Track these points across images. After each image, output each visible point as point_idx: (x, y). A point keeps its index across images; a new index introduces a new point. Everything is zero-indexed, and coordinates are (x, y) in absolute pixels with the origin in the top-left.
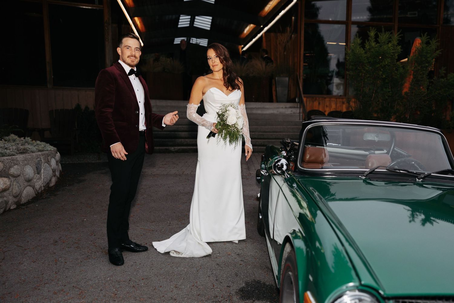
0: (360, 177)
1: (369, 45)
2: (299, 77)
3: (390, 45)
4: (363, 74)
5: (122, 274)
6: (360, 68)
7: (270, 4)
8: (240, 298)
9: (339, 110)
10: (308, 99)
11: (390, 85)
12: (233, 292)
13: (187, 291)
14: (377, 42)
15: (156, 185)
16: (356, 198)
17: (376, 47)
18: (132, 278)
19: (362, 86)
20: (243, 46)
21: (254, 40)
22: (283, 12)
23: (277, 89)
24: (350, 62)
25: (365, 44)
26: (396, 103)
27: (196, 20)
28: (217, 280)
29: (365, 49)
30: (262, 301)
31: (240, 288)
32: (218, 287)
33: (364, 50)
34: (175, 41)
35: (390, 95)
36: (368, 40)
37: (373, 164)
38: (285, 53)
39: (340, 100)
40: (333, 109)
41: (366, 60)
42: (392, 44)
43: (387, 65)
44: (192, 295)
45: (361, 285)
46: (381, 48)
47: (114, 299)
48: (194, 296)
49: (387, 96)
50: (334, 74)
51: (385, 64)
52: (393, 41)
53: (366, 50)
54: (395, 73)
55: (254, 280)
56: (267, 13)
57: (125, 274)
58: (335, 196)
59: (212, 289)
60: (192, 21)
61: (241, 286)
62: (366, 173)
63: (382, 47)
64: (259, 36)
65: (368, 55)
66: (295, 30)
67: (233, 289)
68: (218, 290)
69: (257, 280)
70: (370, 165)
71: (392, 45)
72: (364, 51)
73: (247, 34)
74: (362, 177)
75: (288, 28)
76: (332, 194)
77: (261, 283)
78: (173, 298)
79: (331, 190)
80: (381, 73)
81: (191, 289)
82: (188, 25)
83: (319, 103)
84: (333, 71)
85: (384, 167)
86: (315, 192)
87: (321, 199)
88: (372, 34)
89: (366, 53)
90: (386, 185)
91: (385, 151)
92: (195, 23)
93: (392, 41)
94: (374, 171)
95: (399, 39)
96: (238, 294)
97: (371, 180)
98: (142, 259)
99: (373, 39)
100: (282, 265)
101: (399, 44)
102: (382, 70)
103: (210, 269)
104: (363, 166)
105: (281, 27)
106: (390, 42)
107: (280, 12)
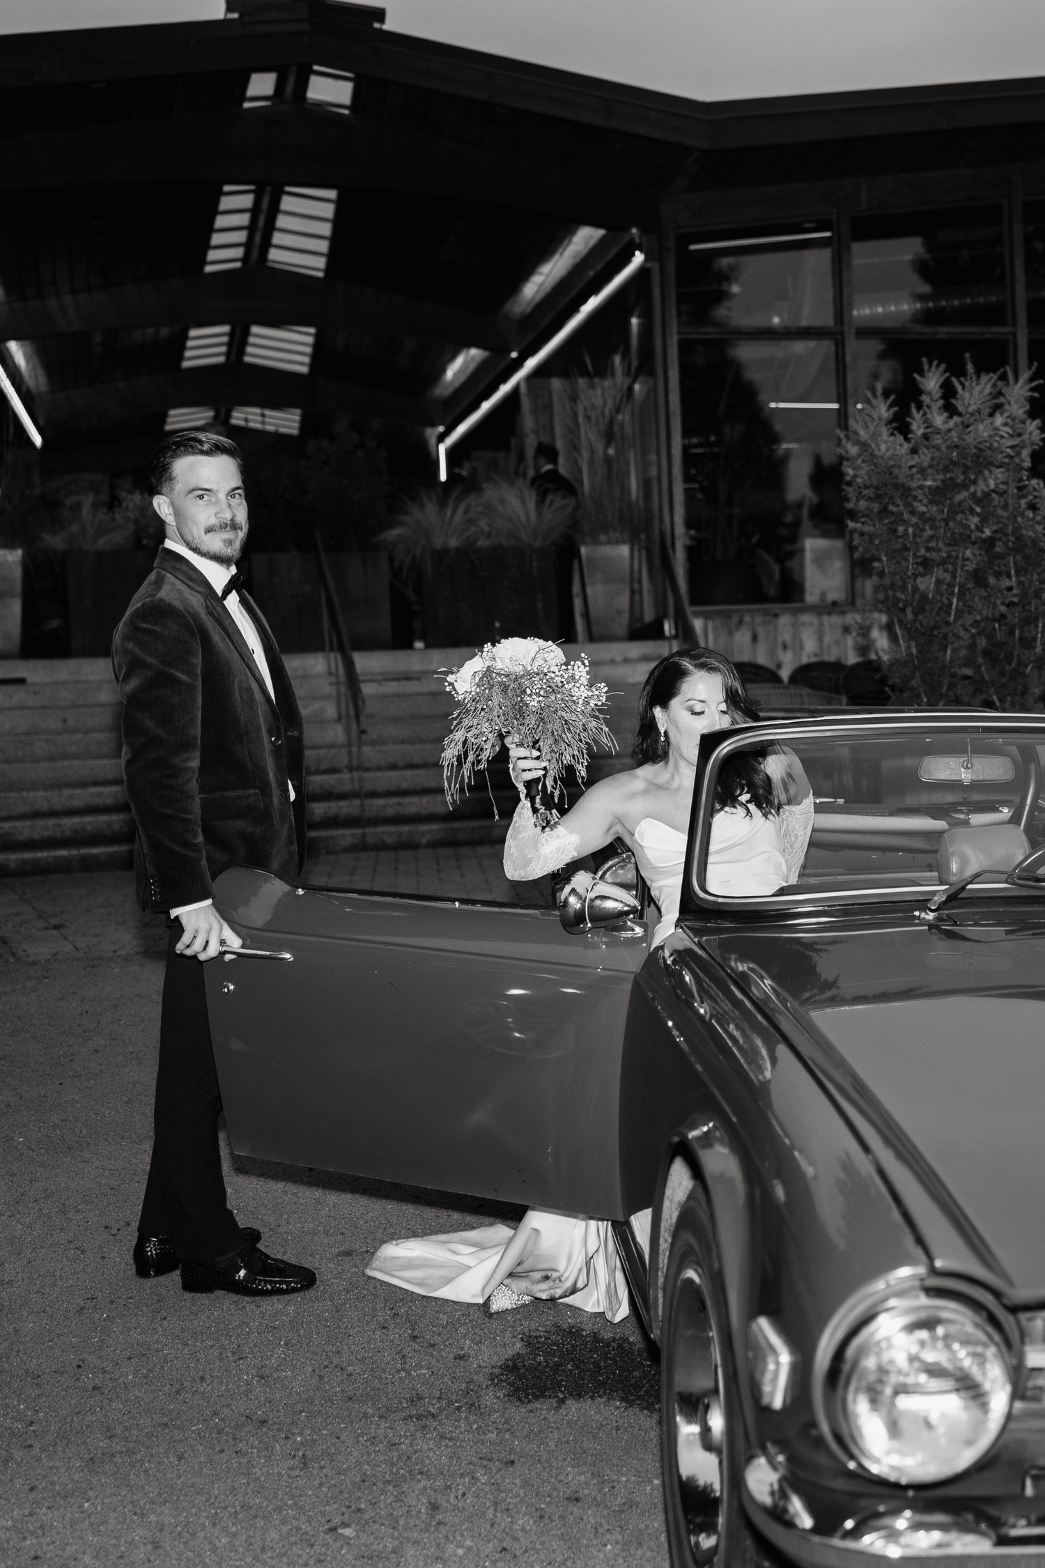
0: (917, 913)
1: (924, 423)
2: (669, 543)
3: (999, 420)
4: (910, 530)
5: (43, 1344)
6: (898, 506)
7: (541, 274)
8: (508, 1395)
9: (831, 657)
10: (710, 624)
11: (1012, 564)
12: (482, 1379)
13: (305, 1386)
14: (950, 410)
15: (139, 995)
16: (918, 988)
17: (949, 431)
18: (85, 1356)
19: (910, 573)
20: (441, 429)
21: (486, 406)
22: (592, 303)
23: (589, 591)
24: (860, 488)
25: (908, 419)
26: (1040, 629)
27: (252, 340)
28: (414, 1338)
29: (910, 436)
30: (592, 1398)
31: (507, 1360)
32: (423, 1363)
33: (907, 440)
34: (170, 420)
35: (1016, 600)
36: (919, 406)
37: (964, 862)
38: (611, 451)
39: (836, 620)
40: (809, 657)
41: (918, 476)
42: (1009, 417)
43: (994, 491)
44: (326, 1402)
45: (933, 1271)
46: (969, 432)
47: (26, 1440)
48: (333, 1403)
49: (1003, 604)
50: (805, 512)
51: (986, 489)
52: (1009, 403)
53: (913, 441)
54: (1029, 519)
55: (556, 1325)
56: (532, 305)
57: (56, 1344)
58: (837, 988)
59: (398, 1372)
60: (238, 343)
61: (510, 1352)
62: (936, 898)
63: (970, 429)
64: (505, 389)
65: (922, 456)
66: (646, 365)
67: (480, 1366)
68: (424, 1375)
69: (565, 1326)
70: (954, 867)
71: (1005, 421)
72: (906, 445)
73: (456, 385)
74: (923, 915)
75: (617, 360)
76: (826, 980)
77: (584, 1333)
78: (254, 1418)
79: (818, 969)
80: (976, 520)
81: (321, 1378)
82: (221, 359)
83: (755, 638)
84: (800, 505)
85: (997, 872)
86: (762, 978)
87: (784, 1003)
88: (932, 382)
89: (914, 451)
90: (1010, 937)
91: (1006, 812)
92: (249, 350)
93: (1007, 407)
94: (963, 888)
95: (1031, 397)
96: (501, 1380)
97: (955, 924)
98: (117, 1285)
99: (937, 400)
100: (661, 1251)
101: (1032, 414)
102: (978, 510)
103: (386, 1300)
104: (931, 871)
105: (588, 360)
106: (997, 408)
107: (584, 301)
